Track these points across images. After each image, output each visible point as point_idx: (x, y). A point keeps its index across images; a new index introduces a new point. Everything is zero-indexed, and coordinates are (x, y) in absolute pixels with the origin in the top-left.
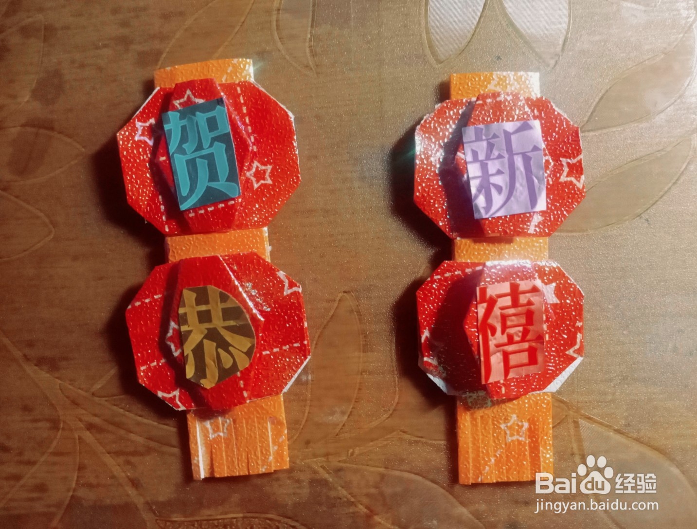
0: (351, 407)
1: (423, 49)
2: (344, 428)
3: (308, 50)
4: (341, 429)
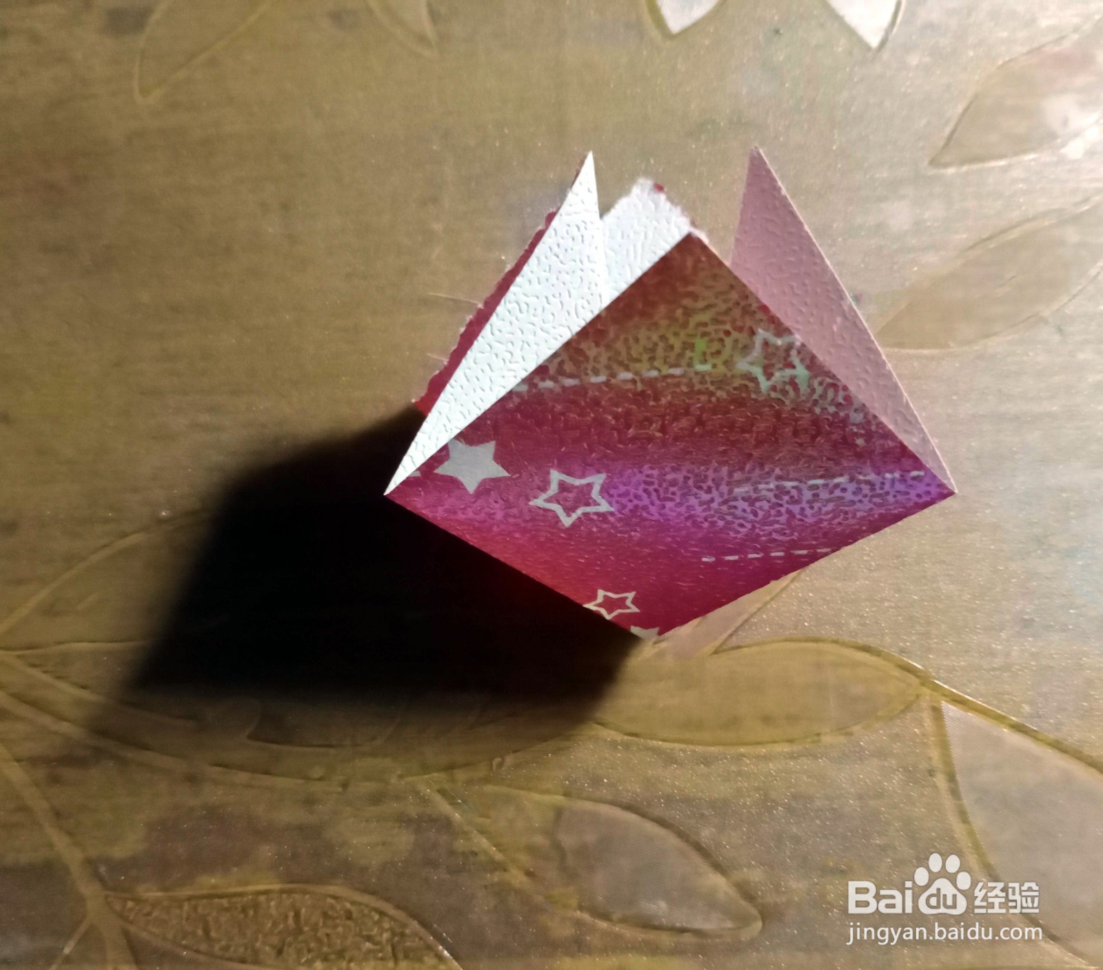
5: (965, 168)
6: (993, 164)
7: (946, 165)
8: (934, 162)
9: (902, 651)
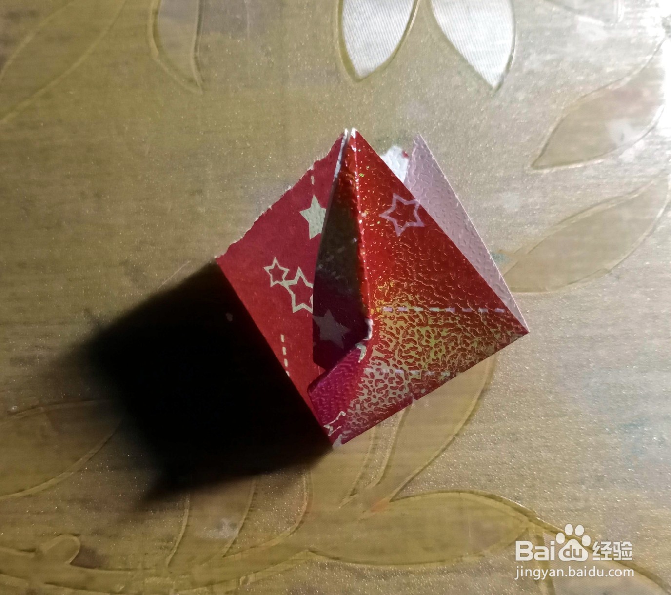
0: (244, 517)
1: (336, 64)
2: (234, 546)
3: (192, 62)
4: (231, 548)
5: (554, 170)
6: (573, 166)
7: (542, 168)
8: (534, 166)
9: (517, 499)
